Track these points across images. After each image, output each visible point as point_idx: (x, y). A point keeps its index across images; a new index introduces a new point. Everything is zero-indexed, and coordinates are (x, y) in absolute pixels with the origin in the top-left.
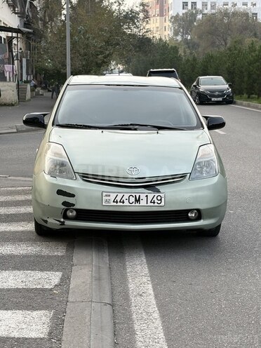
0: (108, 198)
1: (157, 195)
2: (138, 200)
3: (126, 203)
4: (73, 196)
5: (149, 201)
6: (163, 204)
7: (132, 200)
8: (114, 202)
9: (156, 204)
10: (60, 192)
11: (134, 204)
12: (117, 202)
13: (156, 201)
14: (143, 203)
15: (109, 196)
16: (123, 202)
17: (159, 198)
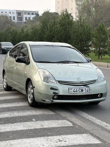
0: (71, 90)
1: (89, 88)
2: (82, 91)
3: (78, 92)
4: (57, 90)
5: (86, 91)
6: (91, 92)
7: (80, 90)
8: (73, 91)
9: (88, 92)
10: (52, 89)
11: (81, 92)
12: (75, 92)
13: (88, 91)
14: (84, 91)
15: (72, 89)
16: (77, 92)
17: (89, 90)
